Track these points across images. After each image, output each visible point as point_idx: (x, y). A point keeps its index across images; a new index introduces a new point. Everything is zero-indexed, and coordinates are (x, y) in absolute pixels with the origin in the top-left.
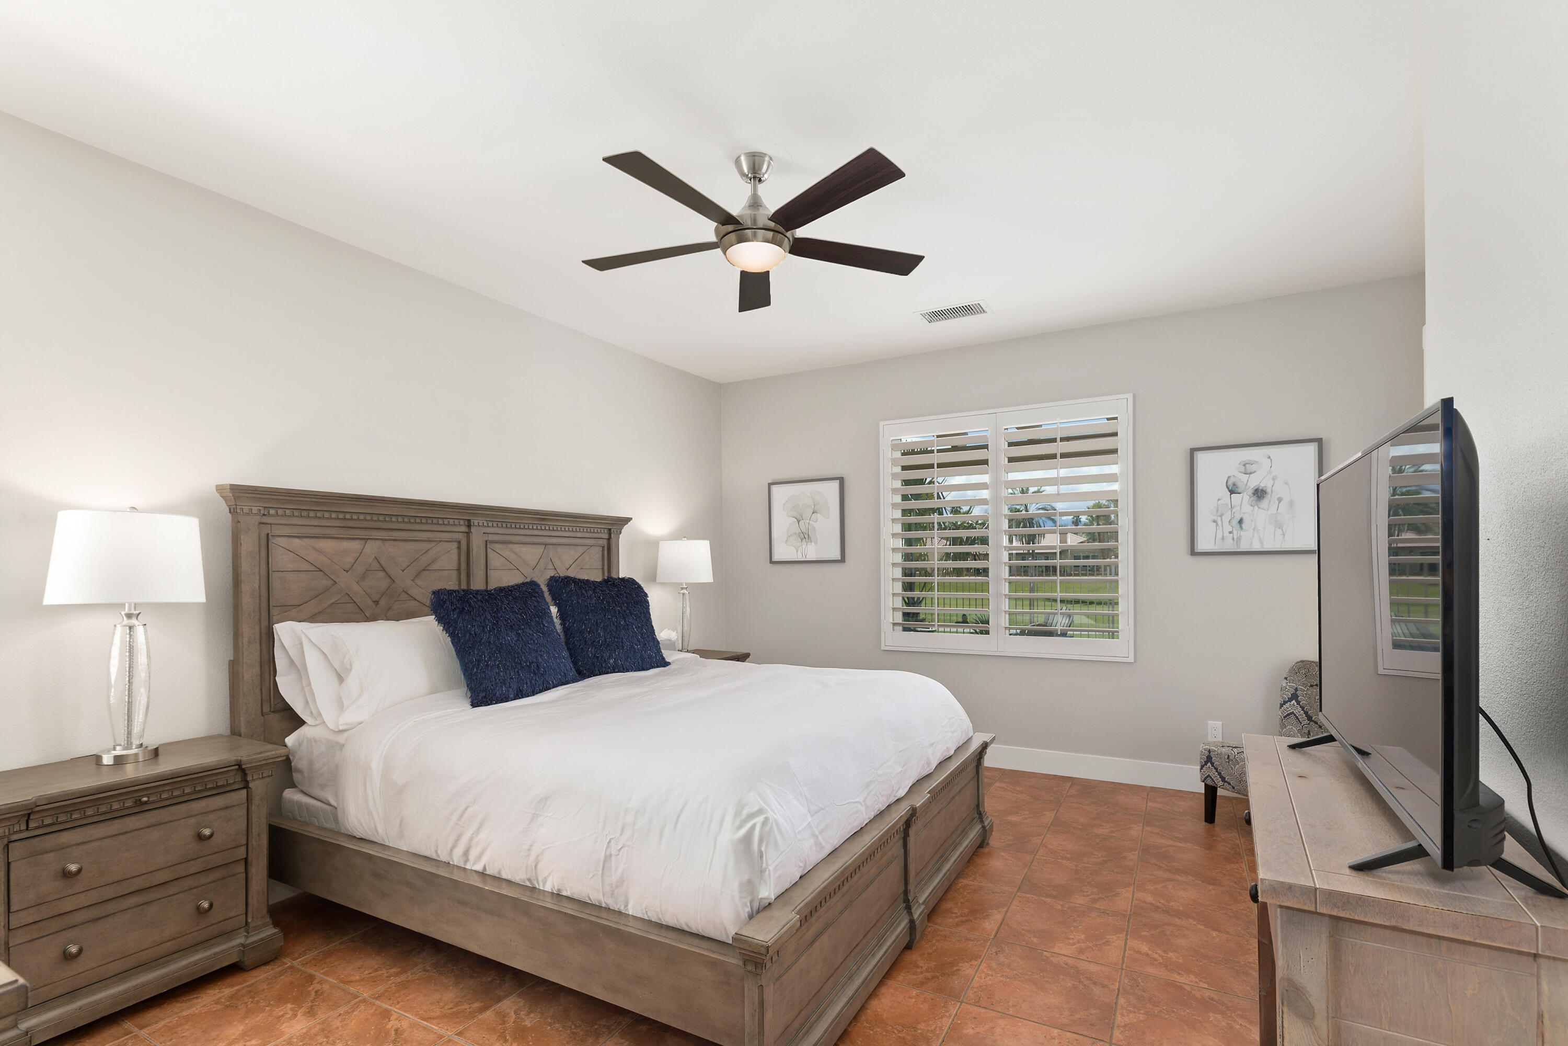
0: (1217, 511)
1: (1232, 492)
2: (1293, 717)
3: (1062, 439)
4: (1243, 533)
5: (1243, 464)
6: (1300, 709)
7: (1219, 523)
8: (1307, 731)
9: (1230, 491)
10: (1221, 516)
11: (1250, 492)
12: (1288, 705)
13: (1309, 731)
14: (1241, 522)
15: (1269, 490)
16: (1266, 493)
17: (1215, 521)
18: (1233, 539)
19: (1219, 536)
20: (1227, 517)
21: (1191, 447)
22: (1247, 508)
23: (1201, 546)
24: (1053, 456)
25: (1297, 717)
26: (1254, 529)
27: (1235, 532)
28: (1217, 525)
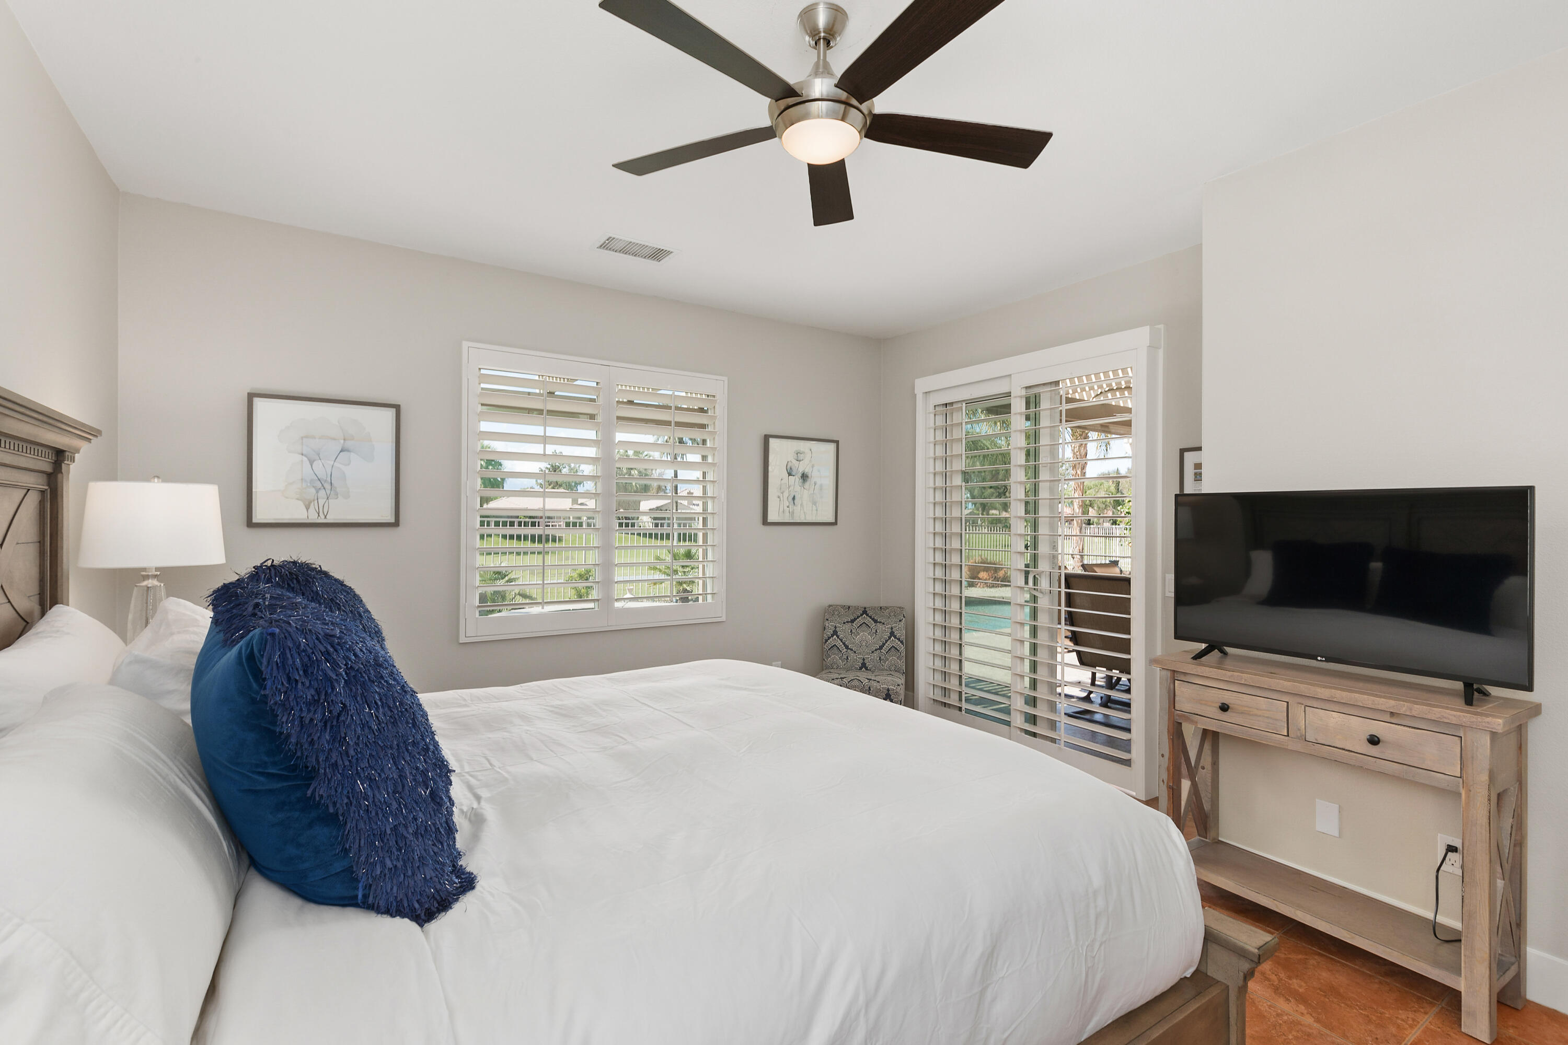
0: (781, 489)
1: (790, 474)
2: (835, 647)
3: (670, 408)
4: (795, 508)
5: (796, 453)
6: (839, 641)
7: (781, 497)
8: (846, 657)
9: (788, 473)
10: (782, 493)
11: (800, 475)
12: (831, 639)
13: (847, 657)
14: (794, 498)
15: (810, 476)
16: (808, 477)
17: (779, 497)
18: (789, 512)
19: (781, 510)
20: (786, 494)
21: (766, 434)
22: (798, 488)
23: (772, 517)
24: (668, 423)
25: (838, 648)
26: (801, 505)
27: (790, 506)
28: (780, 500)
